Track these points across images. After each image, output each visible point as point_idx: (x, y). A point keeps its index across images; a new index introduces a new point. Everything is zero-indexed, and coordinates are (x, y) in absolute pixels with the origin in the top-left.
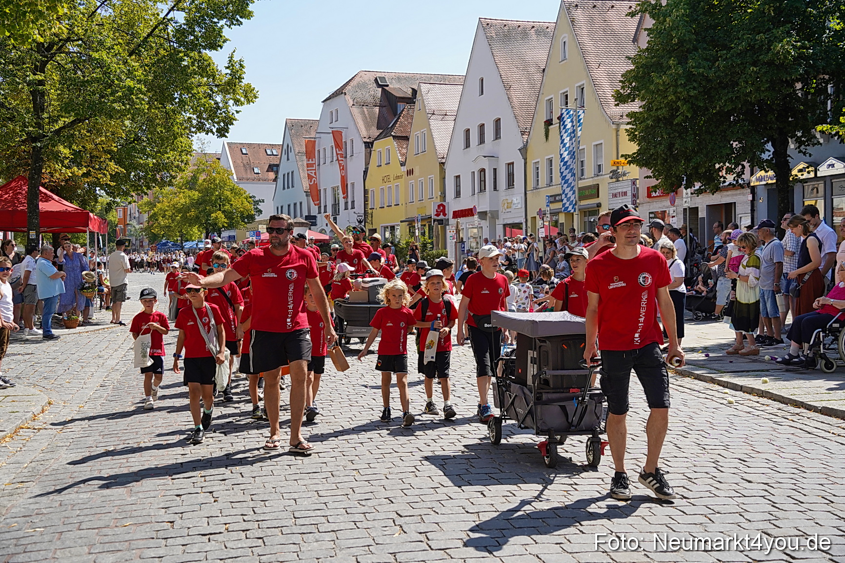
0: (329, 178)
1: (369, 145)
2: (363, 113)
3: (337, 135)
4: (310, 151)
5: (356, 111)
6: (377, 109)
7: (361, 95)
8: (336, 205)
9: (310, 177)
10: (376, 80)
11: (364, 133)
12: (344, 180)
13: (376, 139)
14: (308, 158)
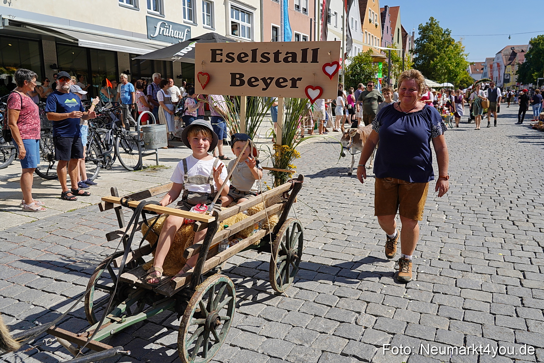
0: (496, 74)
1: (505, 66)
2: (506, 57)
3: (498, 64)
4: (491, 66)
5: (504, 57)
6: (510, 56)
7: (505, 52)
8: (496, 82)
9: (491, 74)
10: (511, 48)
11: (505, 63)
12: (499, 75)
13: (508, 65)
14: (491, 69)
